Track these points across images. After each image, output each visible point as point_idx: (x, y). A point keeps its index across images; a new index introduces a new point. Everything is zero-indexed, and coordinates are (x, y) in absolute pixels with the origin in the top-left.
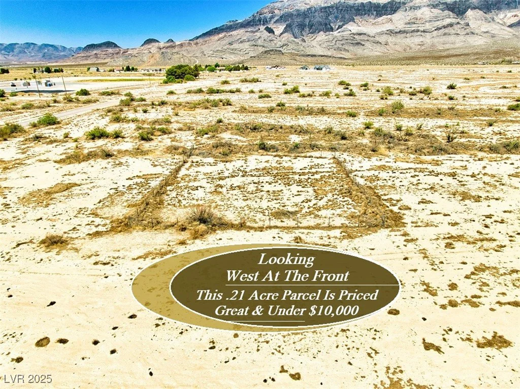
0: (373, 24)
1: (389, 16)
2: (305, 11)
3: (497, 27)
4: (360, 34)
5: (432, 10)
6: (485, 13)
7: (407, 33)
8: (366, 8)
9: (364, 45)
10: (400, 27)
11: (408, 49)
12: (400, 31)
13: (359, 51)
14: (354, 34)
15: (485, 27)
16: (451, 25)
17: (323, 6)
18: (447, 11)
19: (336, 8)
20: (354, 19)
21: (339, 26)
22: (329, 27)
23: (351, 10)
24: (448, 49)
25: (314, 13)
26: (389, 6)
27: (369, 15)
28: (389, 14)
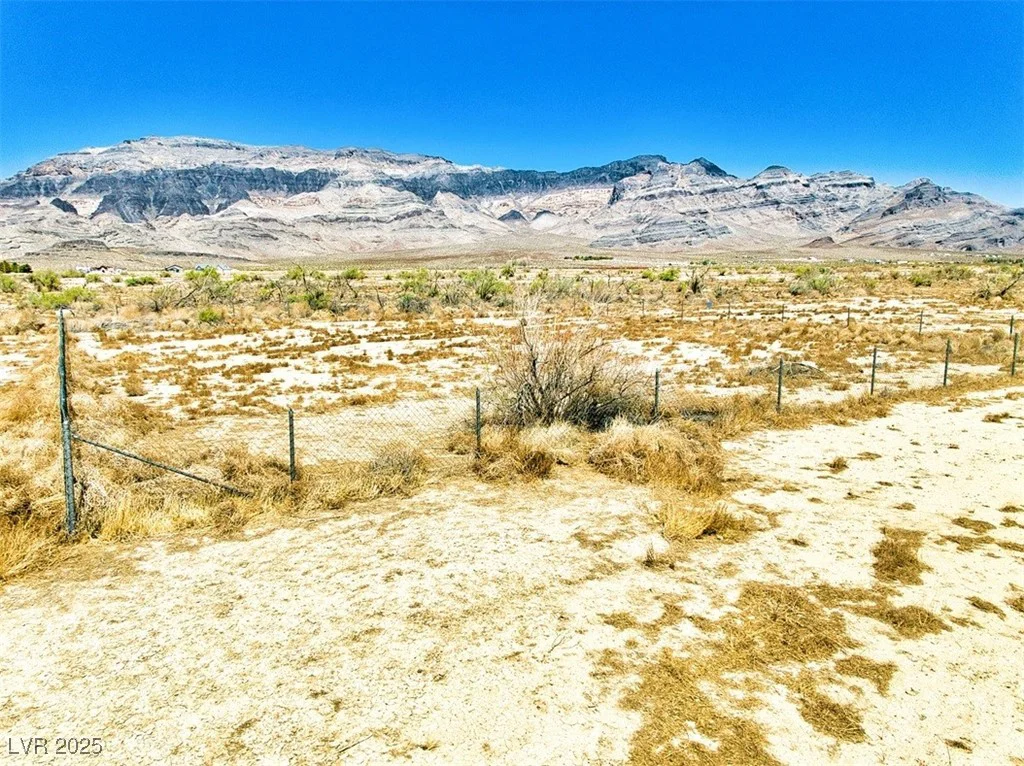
0: (285, 205)
1: (312, 194)
2: (142, 173)
3: (486, 219)
4: (266, 220)
5: (383, 188)
6: (463, 199)
7: (350, 222)
8: (267, 178)
9: (277, 239)
10: (335, 211)
11: (358, 247)
12: (337, 219)
13: (269, 248)
14: (255, 220)
15: (468, 219)
16: (418, 213)
17: (179, 168)
18: (406, 192)
19: (209, 174)
20: (247, 195)
21: (220, 205)
22: (200, 206)
23: (238, 180)
24: (423, 249)
25: (164, 179)
26: (309, 177)
27: (274, 190)
28: (311, 191)
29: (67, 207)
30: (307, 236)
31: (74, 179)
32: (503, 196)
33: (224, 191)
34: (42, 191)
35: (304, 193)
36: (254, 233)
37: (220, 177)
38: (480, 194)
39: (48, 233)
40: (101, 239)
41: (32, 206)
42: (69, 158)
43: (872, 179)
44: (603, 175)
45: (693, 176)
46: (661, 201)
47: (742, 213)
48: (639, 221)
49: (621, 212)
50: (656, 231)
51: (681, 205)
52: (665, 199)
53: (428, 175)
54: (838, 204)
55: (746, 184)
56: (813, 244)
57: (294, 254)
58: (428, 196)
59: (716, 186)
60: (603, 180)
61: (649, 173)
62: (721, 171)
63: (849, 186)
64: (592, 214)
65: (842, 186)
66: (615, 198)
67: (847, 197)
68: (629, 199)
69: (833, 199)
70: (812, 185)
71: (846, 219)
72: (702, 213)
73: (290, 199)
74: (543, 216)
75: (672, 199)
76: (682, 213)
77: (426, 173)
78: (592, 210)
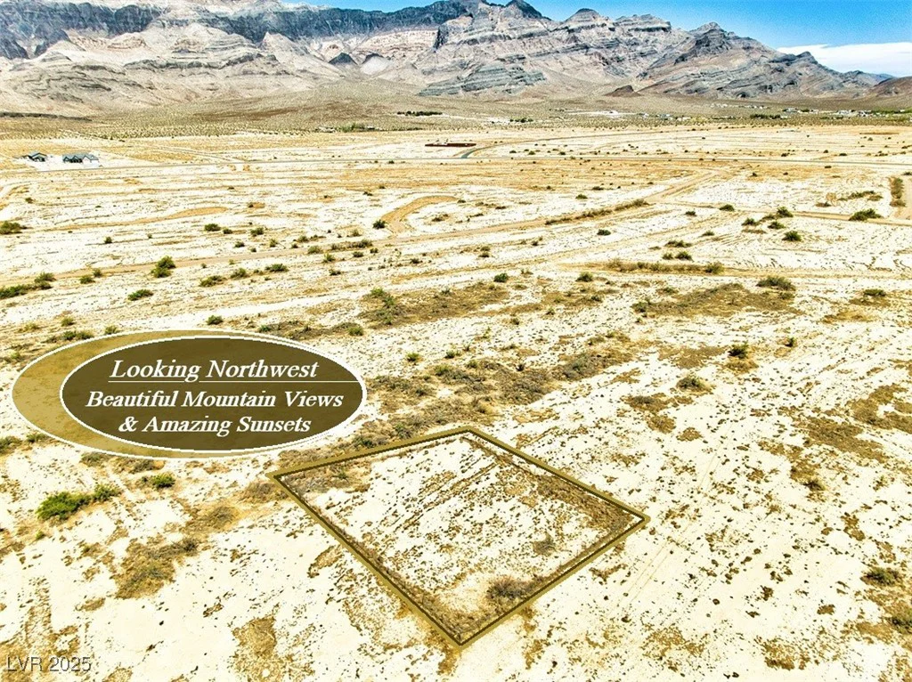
0: (109, 47)
1: (136, 35)
3: (317, 63)
4: (94, 68)
5: (210, 29)
6: (292, 40)
7: (182, 68)
8: (84, 15)
9: (109, 90)
10: (164, 56)
11: (193, 97)
12: (168, 65)
13: (103, 99)
14: (82, 68)
15: (299, 63)
16: (249, 58)
18: (235, 35)
19: (19, 10)
20: (66, 35)
21: (38, 47)
22: (16, 47)
23: (52, 17)
24: (260, 99)
26: (129, 14)
27: (94, 29)
28: (134, 31)
30: (140, 86)
32: (332, 38)
33: (39, 30)
35: (127, 34)
36: (85, 83)
37: (32, 14)
38: (309, 35)
43: (669, 23)
44: (427, 15)
45: (511, 19)
46: (483, 46)
47: (555, 58)
48: (463, 66)
49: (446, 57)
50: (479, 79)
51: (502, 49)
52: (486, 44)
53: (254, 13)
54: (639, 48)
55: (559, 27)
56: (616, 93)
58: (257, 37)
59: (533, 30)
60: (428, 21)
61: (471, 15)
62: (536, 12)
63: (650, 30)
64: (419, 59)
65: (643, 30)
66: (440, 42)
67: (647, 41)
68: (453, 43)
69: (635, 44)
70: (617, 29)
71: (646, 63)
72: (520, 59)
73: (113, 41)
74: (373, 58)
75: (493, 44)
76: (503, 60)
77: (253, 11)
78: (418, 53)
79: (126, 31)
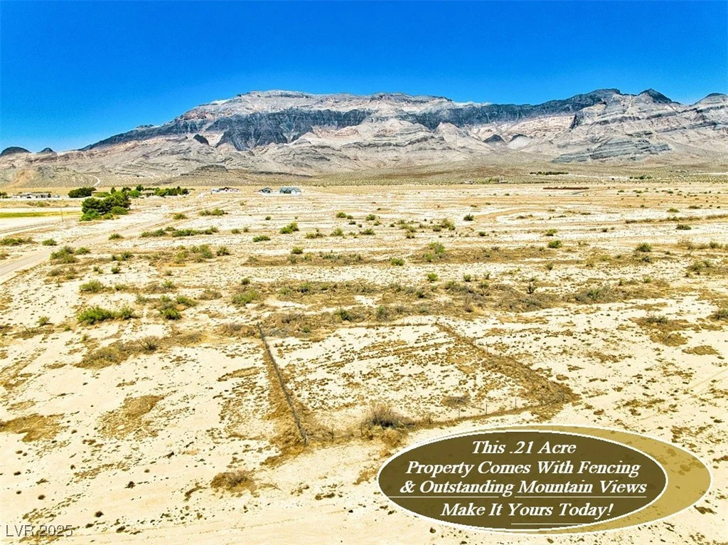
0: (336, 135)
1: (354, 127)
2: (247, 116)
3: (474, 142)
4: (323, 147)
5: (402, 122)
6: (458, 127)
7: (378, 147)
8: (325, 117)
9: (329, 160)
10: (368, 139)
11: (382, 164)
12: (369, 145)
13: (324, 166)
14: (316, 147)
15: (461, 142)
16: (425, 139)
17: (270, 112)
18: (418, 124)
19: (288, 115)
20: (312, 129)
21: (294, 136)
22: (282, 137)
23: (306, 119)
24: (427, 166)
25: (260, 120)
26: (352, 115)
27: (329, 125)
28: (353, 125)
29: (202, 140)
30: (349, 158)
31: (208, 121)
32: (488, 124)
33: (297, 127)
34: (189, 129)
35: (348, 127)
36: (316, 156)
37: (295, 117)
38: (471, 123)
39: (193, 160)
40: (223, 164)
41: (183, 140)
42: (205, 107)
44: (567, 105)
45: (642, 104)
46: (613, 126)
47: (682, 133)
48: (594, 141)
49: (580, 134)
50: (607, 150)
51: (631, 127)
52: (616, 124)
53: (434, 111)
55: (688, 109)
57: (339, 171)
58: (433, 126)
59: (661, 112)
60: (567, 110)
61: (605, 103)
62: (666, 99)
64: (556, 137)
66: (576, 123)
68: (587, 124)
72: (647, 134)
73: (339, 131)
74: (518, 138)
75: (622, 123)
76: (629, 135)
77: (433, 109)
78: (556, 133)
79: (348, 125)
